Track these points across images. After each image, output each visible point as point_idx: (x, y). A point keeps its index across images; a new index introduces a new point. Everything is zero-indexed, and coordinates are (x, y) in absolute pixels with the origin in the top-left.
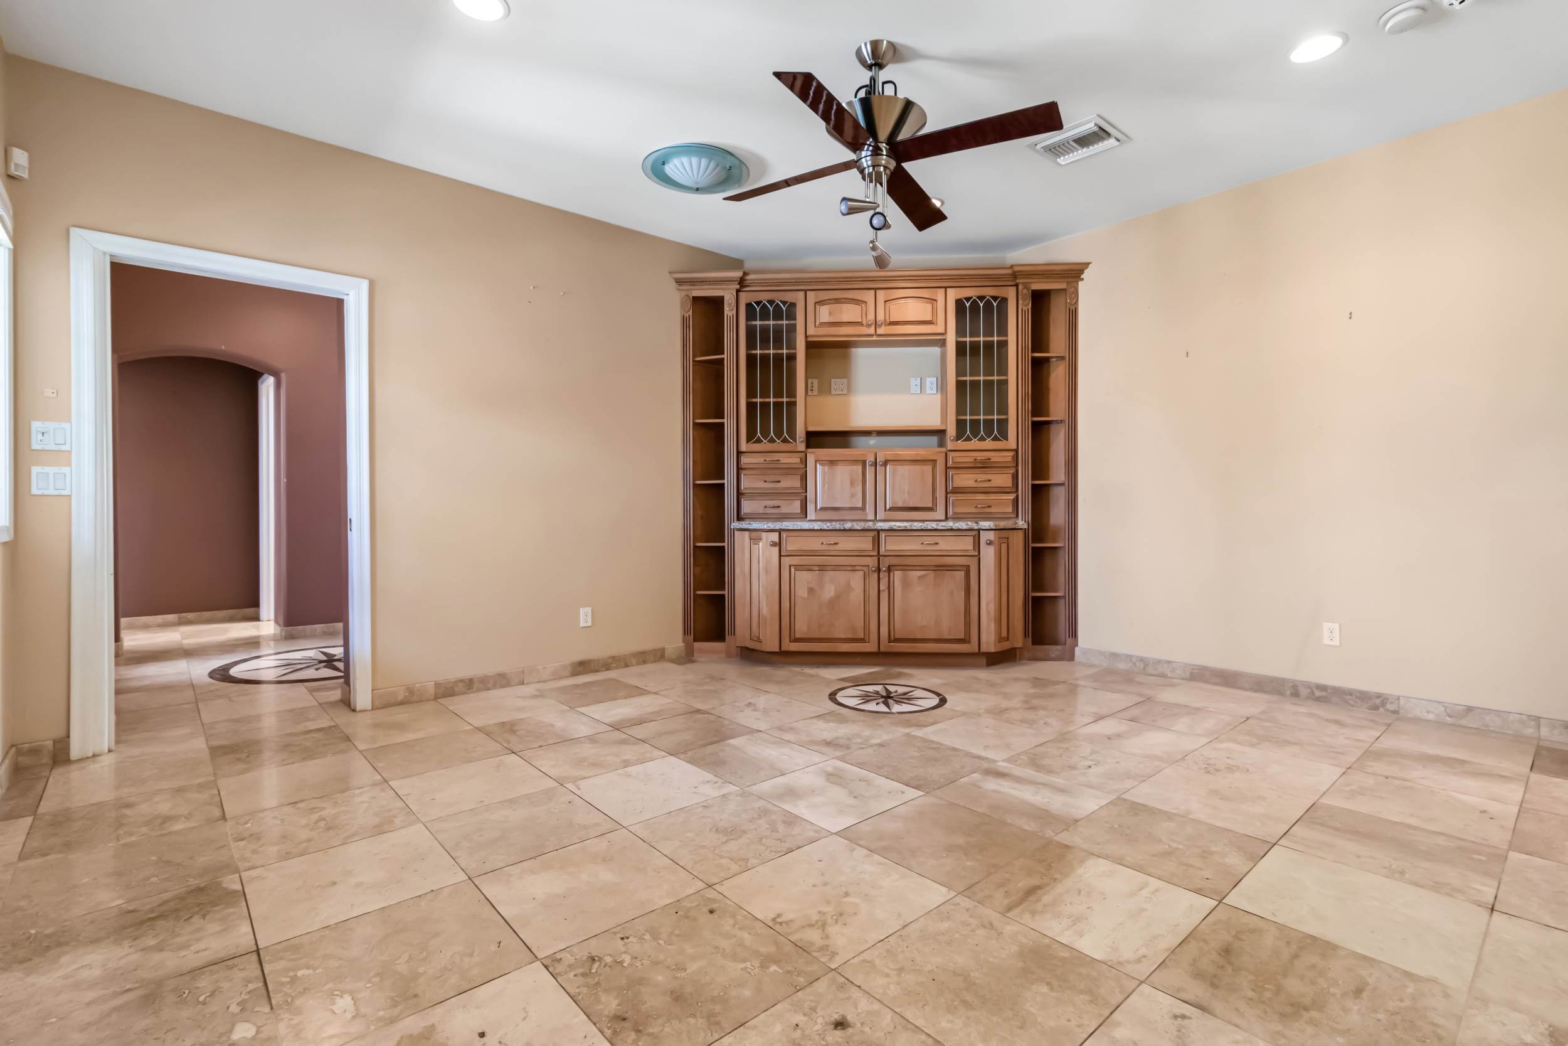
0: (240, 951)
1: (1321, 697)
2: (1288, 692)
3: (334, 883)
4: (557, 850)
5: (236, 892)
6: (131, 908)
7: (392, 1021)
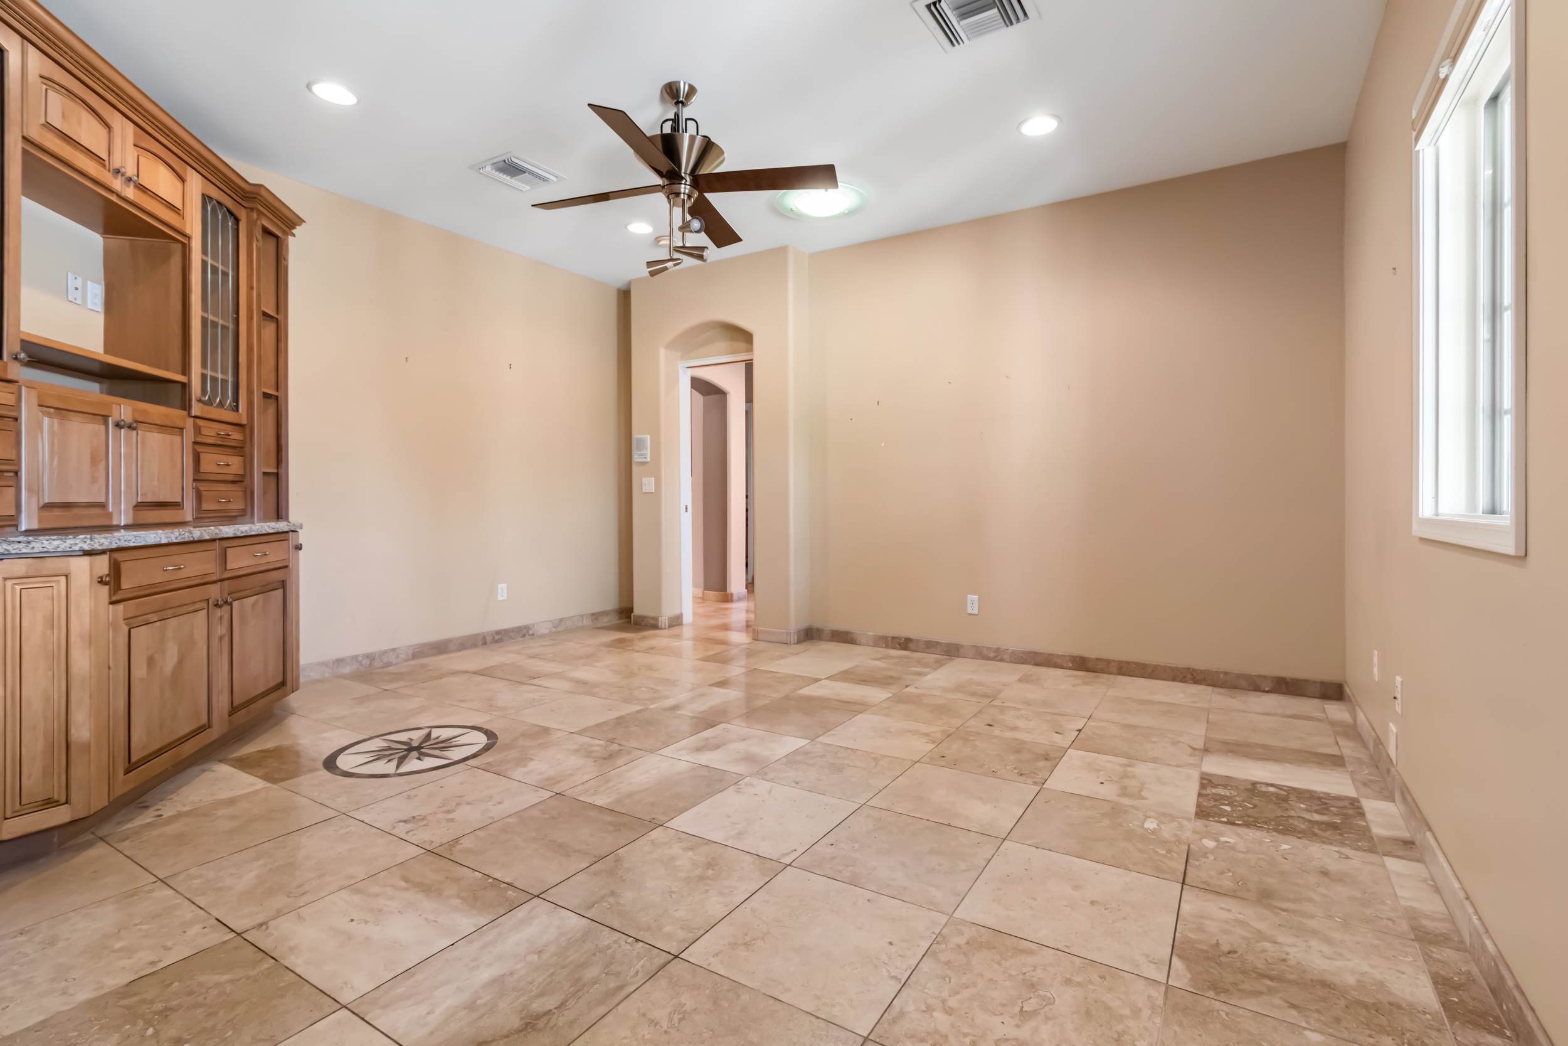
0: (1196, 891)
1: (499, 639)
2: (480, 643)
3: (1092, 903)
4: (928, 820)
5: (1180, 957)
6: (1293, 1012)
7: (1133, 807)
